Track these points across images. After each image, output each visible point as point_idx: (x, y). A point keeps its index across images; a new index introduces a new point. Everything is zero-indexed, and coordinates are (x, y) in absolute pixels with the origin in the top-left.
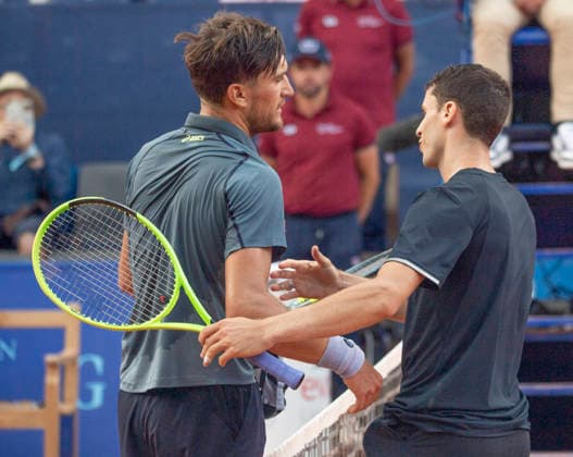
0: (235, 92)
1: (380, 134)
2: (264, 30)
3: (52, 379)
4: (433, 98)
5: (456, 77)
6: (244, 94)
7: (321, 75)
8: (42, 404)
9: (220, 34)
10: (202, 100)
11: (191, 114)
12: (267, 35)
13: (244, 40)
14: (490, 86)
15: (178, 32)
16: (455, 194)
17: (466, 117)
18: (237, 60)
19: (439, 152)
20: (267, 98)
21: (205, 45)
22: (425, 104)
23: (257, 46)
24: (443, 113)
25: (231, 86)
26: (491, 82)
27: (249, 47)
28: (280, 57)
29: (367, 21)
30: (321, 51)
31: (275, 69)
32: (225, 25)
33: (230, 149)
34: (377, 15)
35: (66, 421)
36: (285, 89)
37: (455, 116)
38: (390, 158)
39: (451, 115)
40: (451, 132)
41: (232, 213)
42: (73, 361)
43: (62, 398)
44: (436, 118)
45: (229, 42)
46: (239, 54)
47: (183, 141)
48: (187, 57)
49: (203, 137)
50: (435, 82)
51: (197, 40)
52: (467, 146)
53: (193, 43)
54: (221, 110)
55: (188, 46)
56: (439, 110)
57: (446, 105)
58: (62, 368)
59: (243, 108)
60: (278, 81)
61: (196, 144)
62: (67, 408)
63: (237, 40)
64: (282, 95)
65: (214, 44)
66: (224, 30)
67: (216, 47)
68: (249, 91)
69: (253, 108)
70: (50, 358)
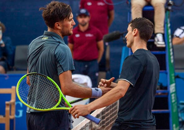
0: (57, 25)
1: (104, 37)
2: (65, 6)
3: (7, 109)
4: (131, 27)
5: (138, 21)
6: (60, 25)
7: (87, 20)
8: (4, 116)
9: (52, 8)
10: (48, 27)
11: (45, 31)
12: (66, 8)
13: (59, 9)
14: (147, 25)
15: (40, 7)
16: (137, 57)
17: (140, 34)
18: (57, 15)
19: (132, 43)
20: (67, 26)
21: (48, 11)
22: (128, 29)
23: (63, 11)
24: (133, 32)
25: (56, 23)
26: (148, 24)
27: (60, 11)
28: (70, 14)
29: (100, 4)
30: (86, 13)
31: (69, 17)
32: (54, 5)
33: (56, 41)
34: (103, 2)
35: (12, 121)
36: (73, 23)
37: (137, 33)
38: (107, 44)
39: (136, 33)
40: (135, 38)
41: (58, 62)
42: (14, 103)
43: (10, 114)
44: (131, 33)
45: (55, 10)
46: (58, 13)
47: (42, 39)
48: (43, 15)
49: (48, 38)
50: (132, 22)
51: (46, 9)
52: (140, 42)
53: (44, 11)
54: (53, 30)
55: (43, 12)
56: (132, 31)
57: (134, 30)
58: (10, 105)
59: (60, 29)
60: (70, 21)
61: (46, 40)
62: (12, 117)
63: (57, 9)
64: (72, 25)
65: (50, 11)
66: (53, 7)
67: (51, 12)
68: (61, 24)
69: (63, 29)
70: (7, 102)
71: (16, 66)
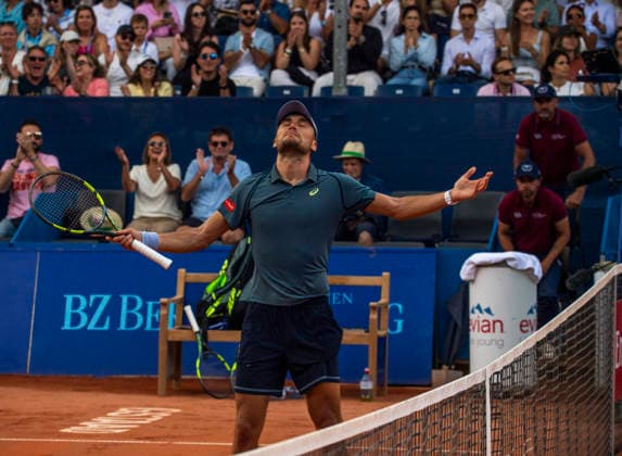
3: (373, 316)
8: (367, 331)
35: (381, 341)
42: (385, 306)
43: (379, 328)
58: (379, 310)
62: (382, 333)
70: (372, 304)
71: (391, 232)
